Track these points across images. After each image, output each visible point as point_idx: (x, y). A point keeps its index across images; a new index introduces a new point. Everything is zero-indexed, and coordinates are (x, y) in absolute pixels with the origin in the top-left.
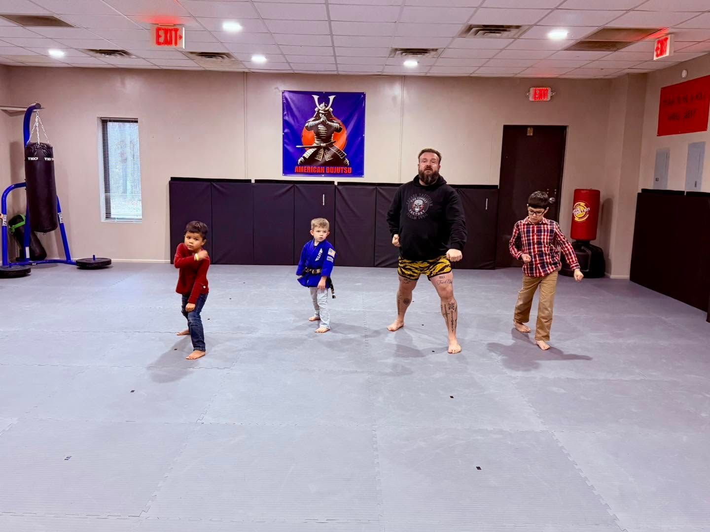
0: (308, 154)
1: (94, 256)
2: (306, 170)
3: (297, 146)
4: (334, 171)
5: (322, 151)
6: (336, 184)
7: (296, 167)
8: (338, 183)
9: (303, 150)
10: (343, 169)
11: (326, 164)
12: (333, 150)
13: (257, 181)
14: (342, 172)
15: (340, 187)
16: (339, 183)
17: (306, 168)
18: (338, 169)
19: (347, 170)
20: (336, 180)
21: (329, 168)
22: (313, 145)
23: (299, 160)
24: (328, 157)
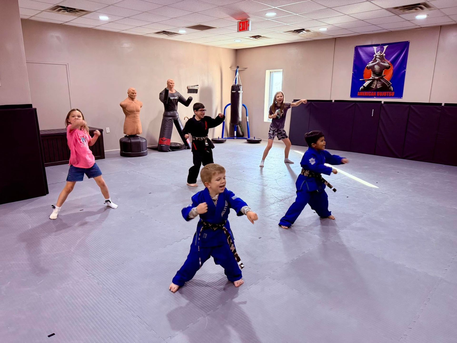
2: (364, 94)
3: (360, 79)
4: (382, 95)
5: (375, 82)
6: (383, 103)
7: (359, 92)
9: (364, 82)
11: (377, 90)
12: (383, 81)
13: (335, 101)
15: (385, 105)
16: (385, 102)
17: (365, 93)
19: (391, 93)
20: (383, 100)
21: (379, 92)
22: (370, 79)
23: (361, 88)
24: (379, 85)
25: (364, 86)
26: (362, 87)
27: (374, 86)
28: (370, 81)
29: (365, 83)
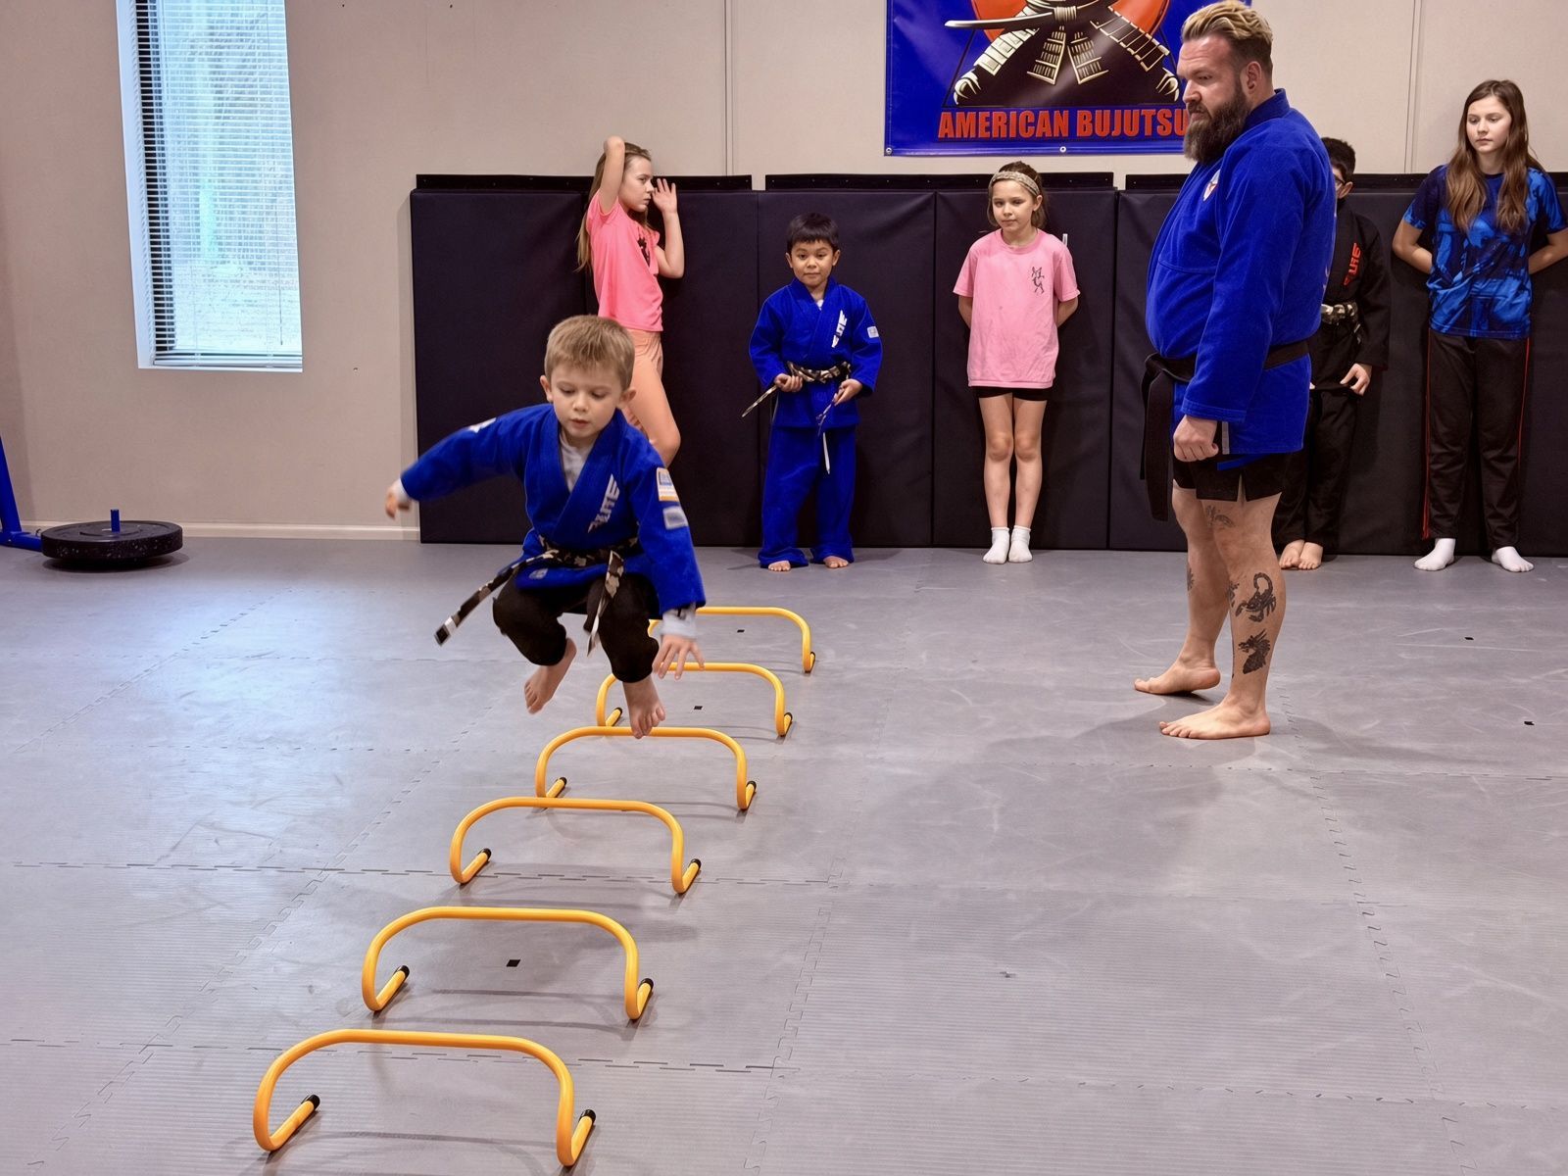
0: (996, 55)
1: (115, 514)
2: (989, 129)
3: (951, 24)
4: (1112, 128)
5: (1060, 38)
6: (1120, 184)
7: (945, 116)
8: (1130, 179)
9: (977, 41)
10: (1154, 117)
11: (1077, 98)
12: (1108, 35)
13: (773, 181)
14: (1148, 132)
15: (1138, 199)
16: (1133, 181)
17: (989, 119)
18: (1128, 120)
19: (1171, 120)
20: (1121, 167)
21: (1087, 113)
22: (1020, 17)
23: (959, 85)
24: (1084, 66)
25: (979, 71)
26: (971, 75)
27: (1051, 75)
28: (1024, 36)
29: (989, 50)
